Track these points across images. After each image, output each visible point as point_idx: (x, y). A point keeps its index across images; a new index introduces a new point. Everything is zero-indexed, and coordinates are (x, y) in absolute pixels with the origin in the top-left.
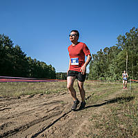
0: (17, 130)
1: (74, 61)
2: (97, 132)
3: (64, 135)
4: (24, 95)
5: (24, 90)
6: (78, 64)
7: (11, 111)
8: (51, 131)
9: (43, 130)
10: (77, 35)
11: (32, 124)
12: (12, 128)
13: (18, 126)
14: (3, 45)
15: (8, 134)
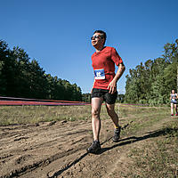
0: (36, 165)
1: (98, 74)
2: (138, 172)
3: (95, 174)
4: (43, 122)
5: (43, 115)
6: (104, 78)
7: (28, 141)
8: (78, 168)
9: (69, 167)
10: (103, 37)
11: (54, 158)
12: (30, 162)
13: (37, 160)
14: (18, 60)
15: (25, 169)
